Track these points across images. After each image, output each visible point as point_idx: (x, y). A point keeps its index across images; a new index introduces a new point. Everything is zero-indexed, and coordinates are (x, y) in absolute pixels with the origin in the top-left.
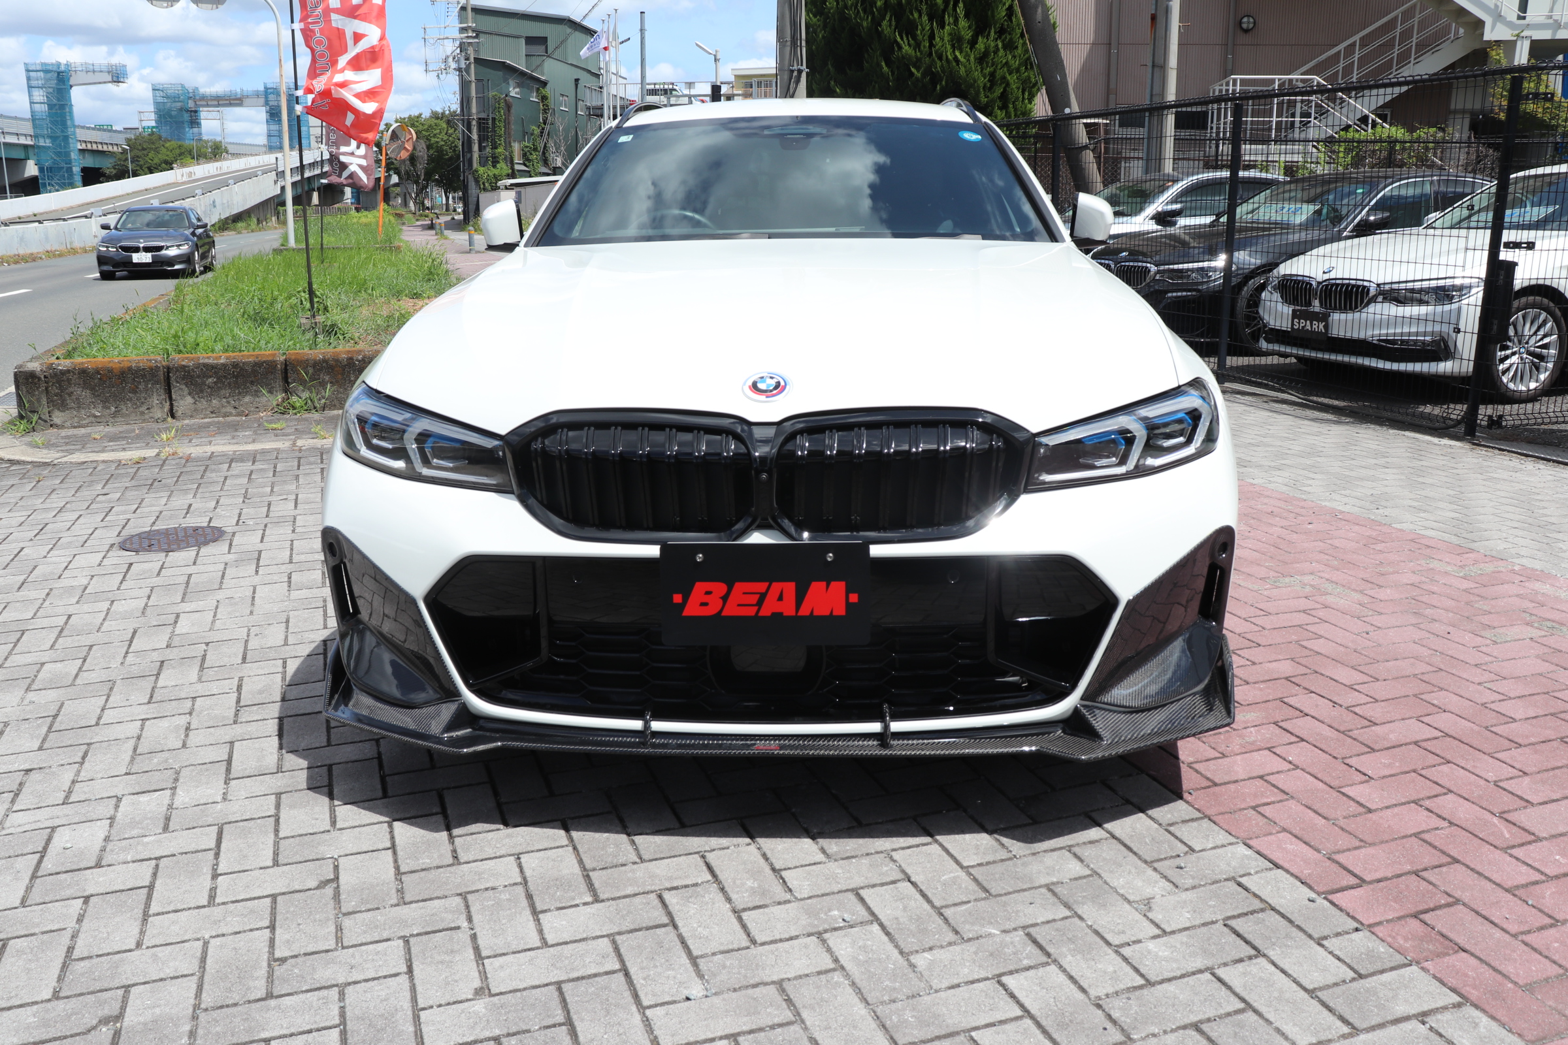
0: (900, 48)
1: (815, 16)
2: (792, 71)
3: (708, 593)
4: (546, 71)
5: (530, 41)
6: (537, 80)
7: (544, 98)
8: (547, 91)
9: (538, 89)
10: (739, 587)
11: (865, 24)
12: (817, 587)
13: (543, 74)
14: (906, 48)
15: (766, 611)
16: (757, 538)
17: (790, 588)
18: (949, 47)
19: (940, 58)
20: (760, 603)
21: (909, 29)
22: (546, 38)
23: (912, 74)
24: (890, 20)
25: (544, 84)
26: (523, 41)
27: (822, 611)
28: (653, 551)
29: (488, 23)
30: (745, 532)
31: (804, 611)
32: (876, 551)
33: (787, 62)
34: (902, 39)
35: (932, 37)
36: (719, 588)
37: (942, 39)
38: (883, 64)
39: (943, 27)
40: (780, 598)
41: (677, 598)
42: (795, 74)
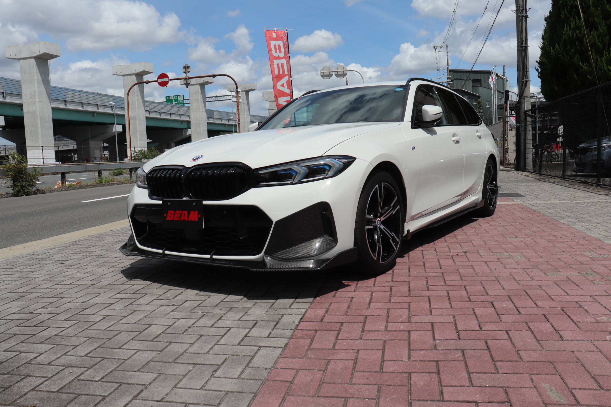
0: (582, 68)
1: (546, 59)
2: (523, 82)
3: (171, 214)
4: (480, 92)
5: (474, 81)
6: (476, 96)
7: (479, 103)
8: (481, 100)
9: (476, 99)
10: (177, 212)
11: (567, 60)
12: (192, 212)
13: (479, 94)
14: (585, 68)
15: (182, 219)
16: (184, 199)
17: (186, 212)
18: (605, 65)
19: (601, 70)
20: (180, 217)
21: (586, 59)
22: (481, 80)
23: (588, 78)
24: (578, 57)
25: (479, 97)
26: (471, 82)
27: (193, 220)
28: (160, 202)
29: (457, 76)
30: (183, 198)
31: (189, 220)
32: (204, 203)
33: (521, 78)
34: (583, 64)
35: (597, 62)
36: (173, 212)
37: (601, 61)
38: (575, 75)
39: (603, 56)
40: (184, 216)
41: (165, 215)
42: (525, 82)
